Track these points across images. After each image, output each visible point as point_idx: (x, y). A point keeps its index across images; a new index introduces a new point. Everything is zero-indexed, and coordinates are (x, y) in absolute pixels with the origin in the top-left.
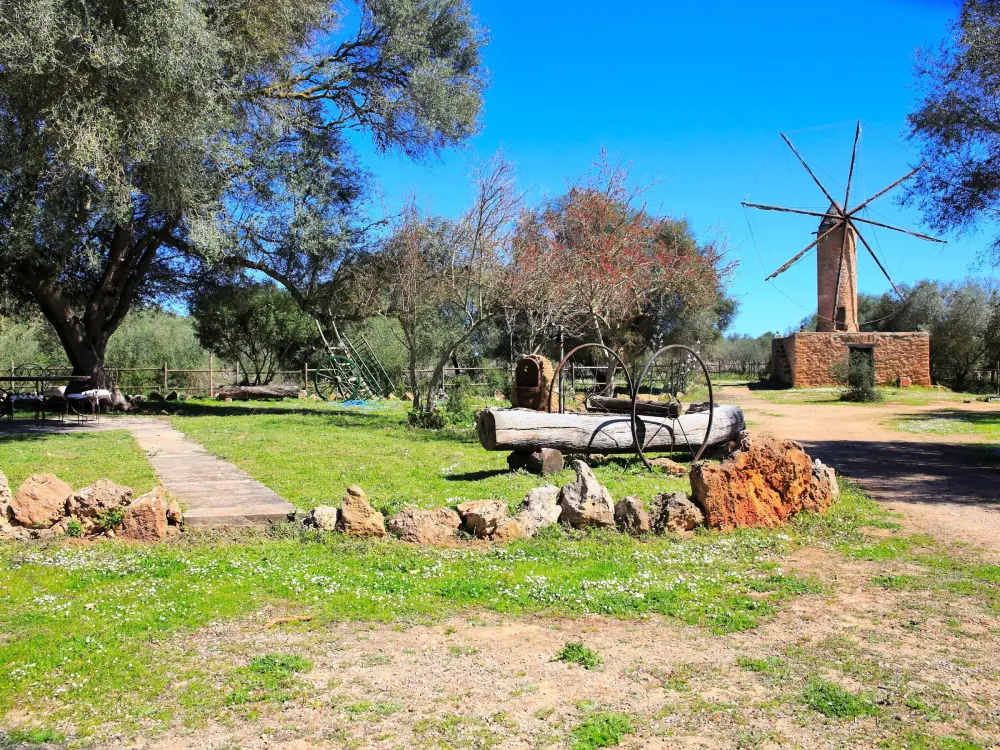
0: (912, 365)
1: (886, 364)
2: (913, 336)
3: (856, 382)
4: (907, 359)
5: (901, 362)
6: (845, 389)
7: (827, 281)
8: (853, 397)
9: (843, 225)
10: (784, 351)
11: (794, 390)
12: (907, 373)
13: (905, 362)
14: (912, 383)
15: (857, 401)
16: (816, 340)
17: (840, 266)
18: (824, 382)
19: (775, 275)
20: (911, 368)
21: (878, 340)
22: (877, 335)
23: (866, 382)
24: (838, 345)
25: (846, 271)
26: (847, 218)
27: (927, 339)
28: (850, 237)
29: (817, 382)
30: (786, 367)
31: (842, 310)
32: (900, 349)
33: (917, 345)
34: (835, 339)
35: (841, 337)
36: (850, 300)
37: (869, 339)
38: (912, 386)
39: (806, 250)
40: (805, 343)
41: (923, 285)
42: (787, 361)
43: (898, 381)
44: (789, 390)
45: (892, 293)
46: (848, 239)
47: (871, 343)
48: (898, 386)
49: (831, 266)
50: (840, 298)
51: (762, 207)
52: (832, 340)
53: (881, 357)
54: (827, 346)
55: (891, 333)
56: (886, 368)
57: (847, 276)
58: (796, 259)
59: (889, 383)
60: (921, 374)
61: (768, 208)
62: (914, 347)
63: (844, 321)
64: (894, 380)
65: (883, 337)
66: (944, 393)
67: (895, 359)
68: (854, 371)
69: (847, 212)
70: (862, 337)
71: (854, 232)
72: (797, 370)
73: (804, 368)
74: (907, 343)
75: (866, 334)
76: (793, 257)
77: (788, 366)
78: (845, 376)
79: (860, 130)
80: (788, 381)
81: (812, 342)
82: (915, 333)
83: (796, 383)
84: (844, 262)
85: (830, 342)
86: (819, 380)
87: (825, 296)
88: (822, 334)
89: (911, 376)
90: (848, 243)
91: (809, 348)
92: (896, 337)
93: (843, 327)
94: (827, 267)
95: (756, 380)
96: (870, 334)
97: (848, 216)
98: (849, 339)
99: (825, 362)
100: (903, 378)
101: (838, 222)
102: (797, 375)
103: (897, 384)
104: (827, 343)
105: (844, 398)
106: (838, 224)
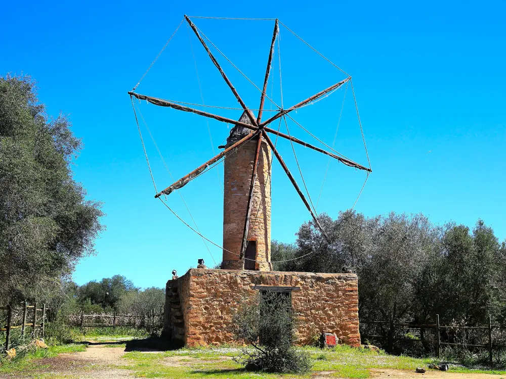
0: (340, 316)
1: (307, 315)
2: (339, 278)
3: (271, 340)
4: (333, 308)
5: (326, 313)
6: (253, 351)
7: (235, 207)
8: (267, 364)
9: (256, 138)
10: (177, 296)
11: (186, 351)
12: (332, 327)
13: (331, 313)
14: (339, 342)
15: (271, 371)
16: (218, 280)
17: (252, 187)
18: (227, 339)
19: (168, 192)
20: (337, 321)
21: (297, 282)
22: (296, 275)
23: (284, 339)
24: (248, 288)
25: (259, 195)
26: (260, 129)
27: (355, 283)
28: (264, 153)
29: (217, 339)
30: (178, 317)
31: (253, 244)
32: (324, 295)
33: (345, 291)
34: (243, 278)
35: (250, 276)
36: (263, 232)
37: (285, 280)
38: (339, 346)
39: (210, 163)
40: (202, 283)
41: (348, 217)
42: (180, 310)
43: (322, 339)
44: (180, 351)
45: (312, 227)
46: (261, 155)
47: (289, 286)
48: (322, 346)
49: (241, 188)
50: (250, 228)
51: (157, 102)
52: (239, 281)
53: (301, 306)
54: (231, 288)
55: (313, 274)
56: (307, 321)
57: (259, 200)
58: (197, 173)
59: (310, 342)
60: (350, 329)
61: (164, 104)
62: (340, 293)
63: (255, 258)
64: (317, 338)
65: (303, 278)
66: (378, 357)
67: (318, 309)
68: (266, 322)
69: (261, 123)
70: (277, 277)
71: (269, 148)
72: (191, 321)
73: (201, 319)
74: (331, 287)
75: (282, 274)
76: (194, 170)
77: (181, 317)
78: (254, 330)
79: (278, 29)
80: (178, 336)
81: (212, 283)
82: (342, 275)
83: (189, 340)
84: (257, 183)
85: (235, 282)
86: (221, 337)
87: (233, 226)
88: (226, 271)
89: (337, 332)
90: (261, 160)
91: (208, 290)
92: (319, 279)
93: (252, 266)
94: (235, 189)
95: (142, 336)
96: (287, 273)
97: (261, 127)
98: (261, 280)
99: (229, 312)
100: (329, 333)
101: (251, 133)
102: (192, 329)
103: (321, 343)
104: (232, 284)
105: (252, 367)
106: (250, 135)
